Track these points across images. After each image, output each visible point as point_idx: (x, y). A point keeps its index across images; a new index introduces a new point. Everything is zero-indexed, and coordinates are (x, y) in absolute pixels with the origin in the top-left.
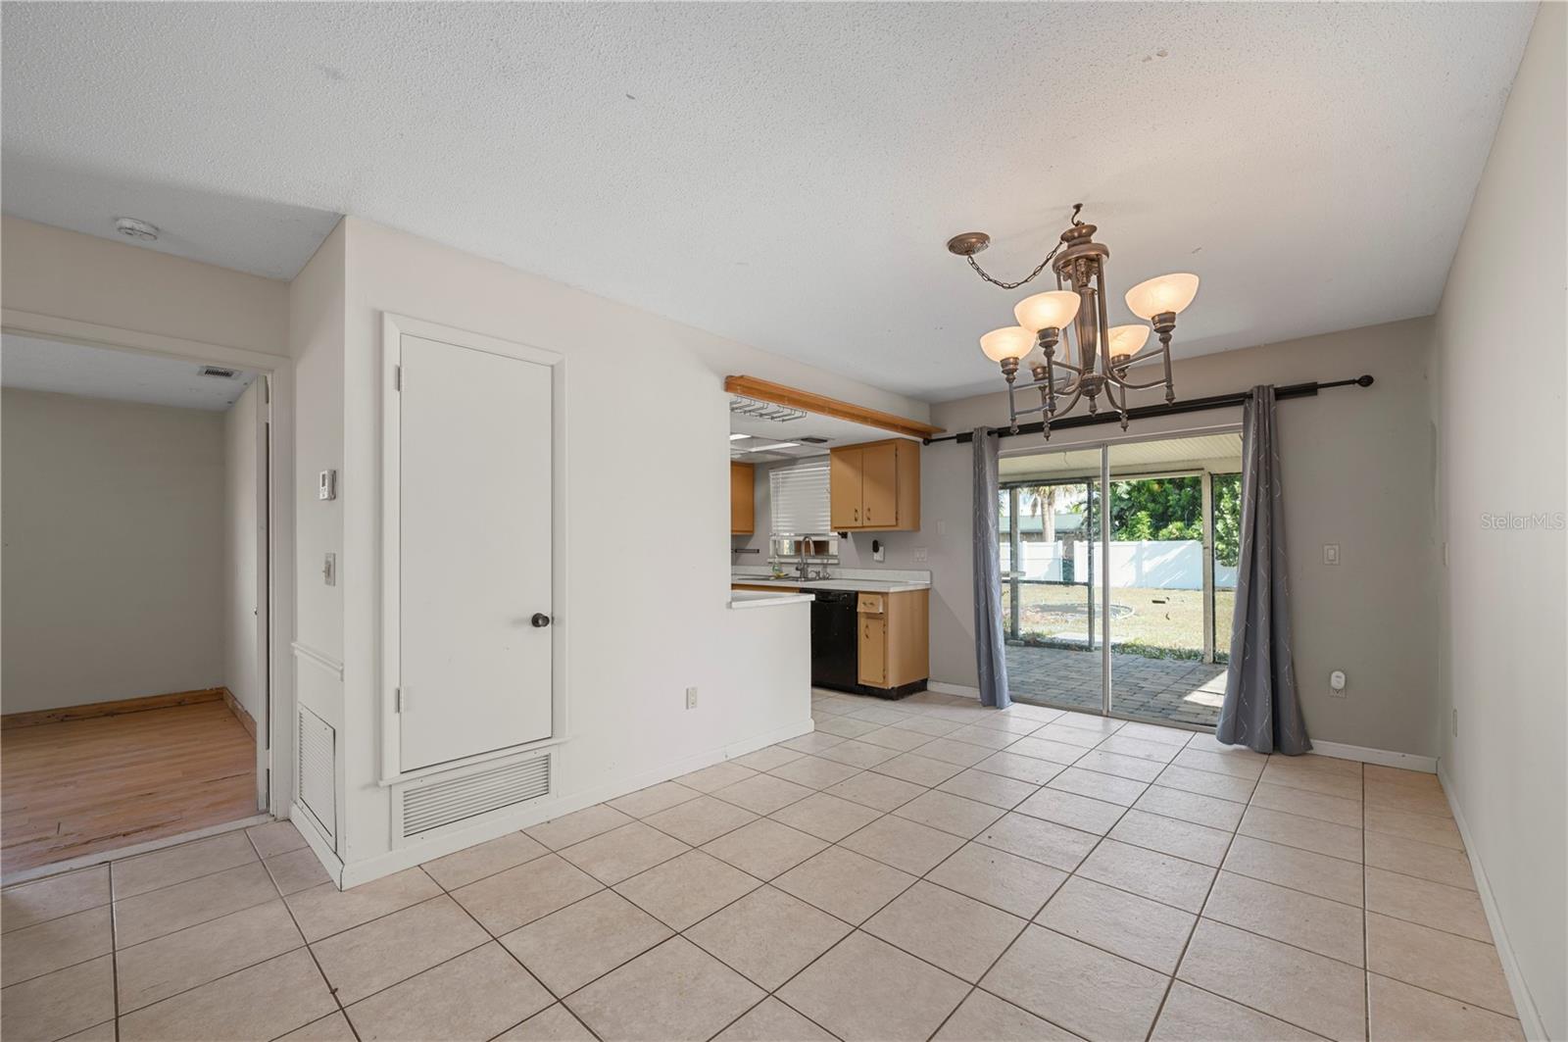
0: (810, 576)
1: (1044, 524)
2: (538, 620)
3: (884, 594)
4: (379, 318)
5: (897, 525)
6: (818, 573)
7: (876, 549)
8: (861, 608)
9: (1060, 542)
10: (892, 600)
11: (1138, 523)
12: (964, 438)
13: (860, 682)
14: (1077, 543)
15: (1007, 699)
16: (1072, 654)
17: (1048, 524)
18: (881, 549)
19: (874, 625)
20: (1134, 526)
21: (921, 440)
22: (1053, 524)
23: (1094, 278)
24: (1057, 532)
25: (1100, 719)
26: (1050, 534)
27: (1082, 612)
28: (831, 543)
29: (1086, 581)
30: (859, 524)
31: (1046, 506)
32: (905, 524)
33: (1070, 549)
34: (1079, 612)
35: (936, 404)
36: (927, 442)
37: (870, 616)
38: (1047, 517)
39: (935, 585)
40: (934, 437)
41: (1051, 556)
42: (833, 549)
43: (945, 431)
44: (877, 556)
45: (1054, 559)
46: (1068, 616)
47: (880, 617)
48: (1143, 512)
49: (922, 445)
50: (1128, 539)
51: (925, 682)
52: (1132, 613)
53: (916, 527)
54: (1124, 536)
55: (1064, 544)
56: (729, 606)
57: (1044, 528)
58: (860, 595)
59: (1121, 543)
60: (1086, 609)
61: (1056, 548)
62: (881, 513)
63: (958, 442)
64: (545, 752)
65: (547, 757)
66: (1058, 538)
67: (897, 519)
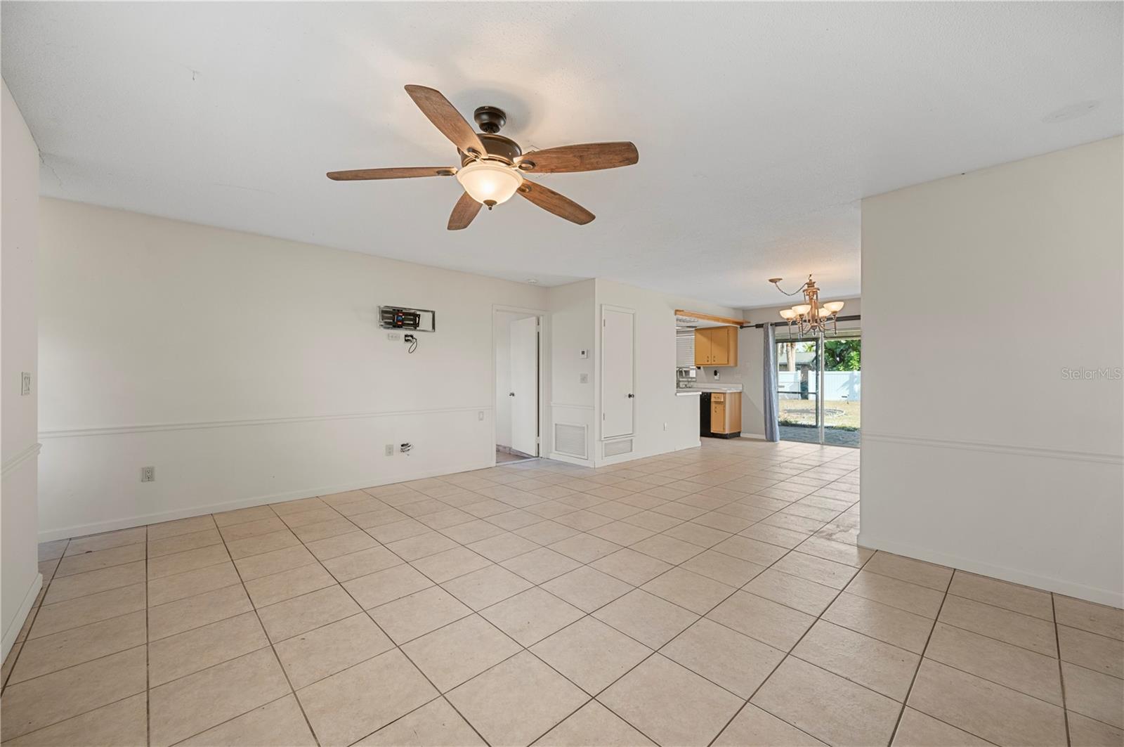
0: (681, 386)
1: (788, 359)
2: (630, 396)
3: (724, 394)
4: (601, 306)
5: (728, 364)
6: (686, 385)
7: (716, 373)
8: (713, 399)
9: (799, 372)
10: (727, 396)
11: (851, 359)
12: (758, 326)
13: (712, 431)
14: (810, 372)
15: (778, 438)
16: (807, 429)
17: (790, 360)
18: (718, 374)
19: (720, 407)
20: (849, 361)
21: (739, 326)
22: (794, 359)
23: (815, 296)
24: (797, 365)
25: (819, 446)
26: (792, 366)
27: (813, 413)
28: (691, 371)
29: (815, 391)
30: (709, 363)
31: (789, 348)
32: (732, 363)
33: (805, 375)
34: (812, 413)
35: (745, 311)
36: (742, 327)
37: (716, 402)
38: (790, 356)
39: (745, 390)
40: (744, 325)
41: (792, 380)
42: (693, 374)
43: (749, 322)
44: (716, 377)
45: (794, 382)
46: (805, 415)
47: (723, 403)
48: (855, 353)
49: (739, 329)
50: (844, 370)
51: (739, 433)
52: (843, 414)
53: (736, 364)
54: (842, 368)
55: (802, 373)
56: (676, 394)
57: (788, 362)
58: (713, 395)
59: (839, 372)
60: (815, 411)
61: (796, 376)
62: (720, 358)
63: (757, 327)
64: (630, 438)
65: (631, 440)
66: (798, 369)
67: (728, 360)
